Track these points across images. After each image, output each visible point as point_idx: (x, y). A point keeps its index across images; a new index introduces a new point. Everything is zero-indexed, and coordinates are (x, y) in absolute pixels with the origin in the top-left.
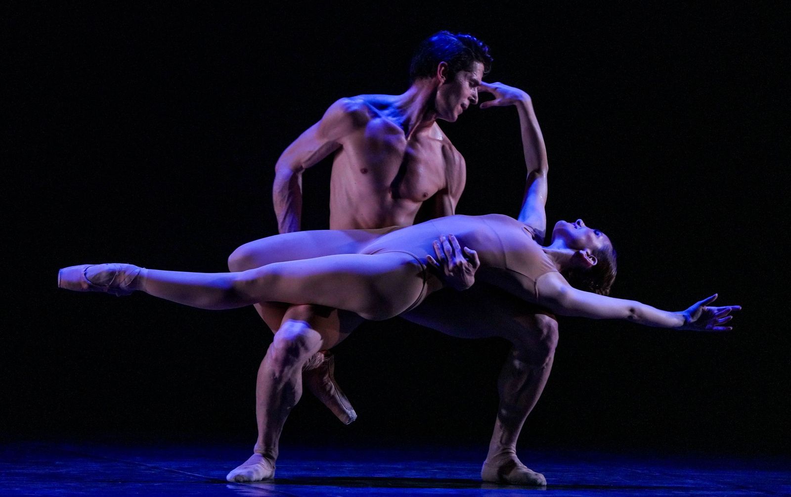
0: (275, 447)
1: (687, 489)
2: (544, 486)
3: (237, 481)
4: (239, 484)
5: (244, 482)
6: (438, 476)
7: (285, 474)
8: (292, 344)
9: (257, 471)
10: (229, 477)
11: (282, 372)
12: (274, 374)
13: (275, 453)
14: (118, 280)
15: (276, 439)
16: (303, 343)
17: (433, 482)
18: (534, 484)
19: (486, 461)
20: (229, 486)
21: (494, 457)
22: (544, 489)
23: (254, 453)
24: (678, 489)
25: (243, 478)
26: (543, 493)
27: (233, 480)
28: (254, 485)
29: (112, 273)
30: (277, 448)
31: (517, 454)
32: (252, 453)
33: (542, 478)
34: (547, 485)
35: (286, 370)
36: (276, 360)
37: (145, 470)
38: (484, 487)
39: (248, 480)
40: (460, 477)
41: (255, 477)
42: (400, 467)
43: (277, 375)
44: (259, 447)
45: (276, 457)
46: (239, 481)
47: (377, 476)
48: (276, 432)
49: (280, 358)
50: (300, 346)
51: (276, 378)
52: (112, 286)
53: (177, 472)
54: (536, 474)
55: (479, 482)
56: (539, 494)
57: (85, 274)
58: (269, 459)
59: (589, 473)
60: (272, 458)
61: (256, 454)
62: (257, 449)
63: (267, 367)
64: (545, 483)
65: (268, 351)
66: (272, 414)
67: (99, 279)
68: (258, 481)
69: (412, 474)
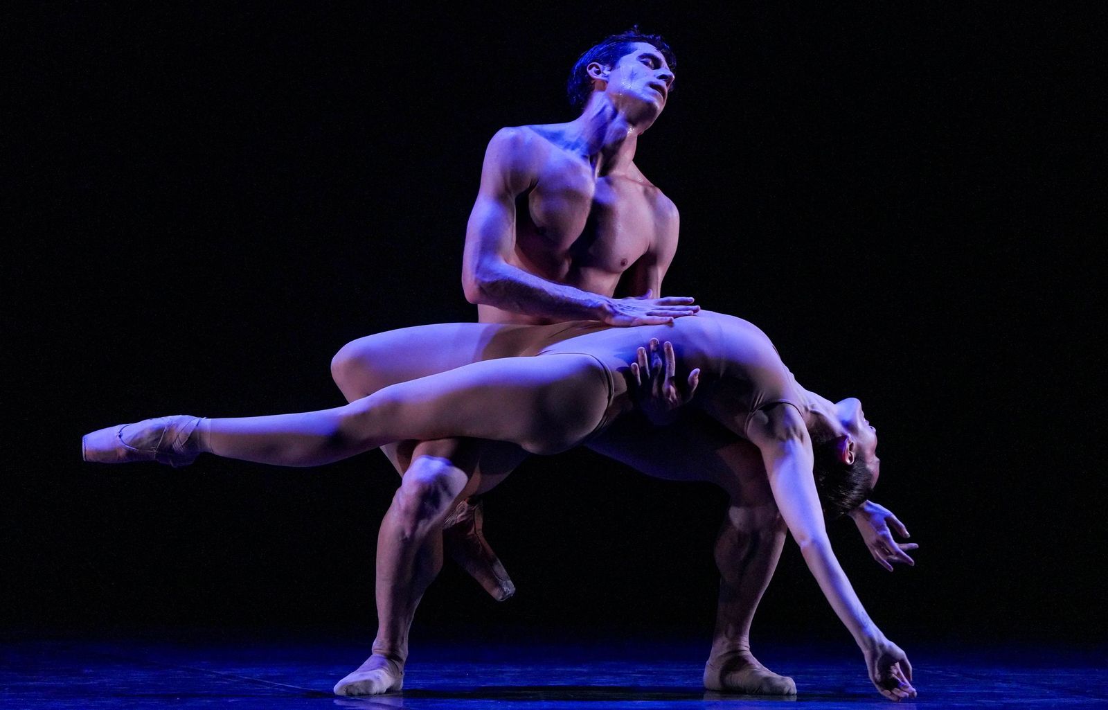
0: (402, 643)
1: (1000, 696)
2: (793, 695)
3: (350, 695)
4: (352, 698)
5: (360, 695)
6: (642, 684)
7: (419, 684)
8: (430, 486)
9: (378, 678)
10: (337, 688)
11: (414, 529)
12: (403, 533)
13: (404, 652)
14: (168, 439)
15: (405, 630)
16: (446, 487)
17: (633, 692)
18: (778, 693)
19: (709, 662)
20: (337, 702)
21: (719, 657)
22: (794, 699)
23: (372, 654)
24: (983, 696)
25: (358, 689)
26: (790, 704)
27: (343, 693)
28: (373, 700)
29: (159, 431)
30: (406, 645)
31: (751, 650)
32: (369, 653)
33: (790, 684)
34: (798, 694)
35: (421, 525)
36: (406, 512)
37: (215, 680)
38: (708, 699)
39: (365, 693)
40: (671, 684)
41: (376, 688)
42: (585, 670)
43: (408, 533)
44: (380, 643)
45: (404, 659)
46: (352, 695)
47: (551, 684)
48: (405, 619)
49: (413, 509)
50: (440, 490)
51: (406, 539)
52: (160, 449)
53: (260, 683)
54: (783, 679)
55: (699, 692)
56: (787, 706)
57: (120, 436)
58: (396, 662)
59: (859, 676)
60: (400, 660)
61: (374, 654)
62: (377, 647)
63: (394, 522)
64: (794, 691)
65: (394, 500)
66: (399, 595)
67: (140, 441)
68: (380, 694)
69: (604, 681)
